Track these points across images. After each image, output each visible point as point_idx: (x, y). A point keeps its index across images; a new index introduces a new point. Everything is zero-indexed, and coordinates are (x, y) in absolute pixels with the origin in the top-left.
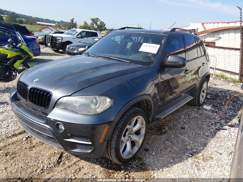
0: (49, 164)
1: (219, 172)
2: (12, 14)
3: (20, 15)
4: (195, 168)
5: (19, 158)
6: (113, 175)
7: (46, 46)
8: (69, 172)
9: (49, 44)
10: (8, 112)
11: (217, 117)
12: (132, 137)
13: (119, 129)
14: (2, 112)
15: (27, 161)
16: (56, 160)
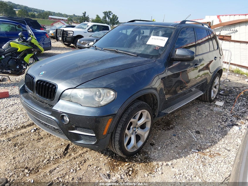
0: (55, 155)
1: (225, 169)
2: (24, 8)
3: (33, 9)
4: (201, 164)
5: (27, 149)
6: (117, 167)
7: (58, 40)
8: (74, 163)
9: (60, 39)
10: (18, 105)
11: (228, 114)
12: (137, 131)
13: (123, 122)
14: (12, 105)
15: (35, 152)
16: (63, 151)
